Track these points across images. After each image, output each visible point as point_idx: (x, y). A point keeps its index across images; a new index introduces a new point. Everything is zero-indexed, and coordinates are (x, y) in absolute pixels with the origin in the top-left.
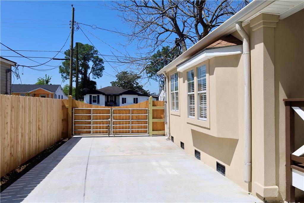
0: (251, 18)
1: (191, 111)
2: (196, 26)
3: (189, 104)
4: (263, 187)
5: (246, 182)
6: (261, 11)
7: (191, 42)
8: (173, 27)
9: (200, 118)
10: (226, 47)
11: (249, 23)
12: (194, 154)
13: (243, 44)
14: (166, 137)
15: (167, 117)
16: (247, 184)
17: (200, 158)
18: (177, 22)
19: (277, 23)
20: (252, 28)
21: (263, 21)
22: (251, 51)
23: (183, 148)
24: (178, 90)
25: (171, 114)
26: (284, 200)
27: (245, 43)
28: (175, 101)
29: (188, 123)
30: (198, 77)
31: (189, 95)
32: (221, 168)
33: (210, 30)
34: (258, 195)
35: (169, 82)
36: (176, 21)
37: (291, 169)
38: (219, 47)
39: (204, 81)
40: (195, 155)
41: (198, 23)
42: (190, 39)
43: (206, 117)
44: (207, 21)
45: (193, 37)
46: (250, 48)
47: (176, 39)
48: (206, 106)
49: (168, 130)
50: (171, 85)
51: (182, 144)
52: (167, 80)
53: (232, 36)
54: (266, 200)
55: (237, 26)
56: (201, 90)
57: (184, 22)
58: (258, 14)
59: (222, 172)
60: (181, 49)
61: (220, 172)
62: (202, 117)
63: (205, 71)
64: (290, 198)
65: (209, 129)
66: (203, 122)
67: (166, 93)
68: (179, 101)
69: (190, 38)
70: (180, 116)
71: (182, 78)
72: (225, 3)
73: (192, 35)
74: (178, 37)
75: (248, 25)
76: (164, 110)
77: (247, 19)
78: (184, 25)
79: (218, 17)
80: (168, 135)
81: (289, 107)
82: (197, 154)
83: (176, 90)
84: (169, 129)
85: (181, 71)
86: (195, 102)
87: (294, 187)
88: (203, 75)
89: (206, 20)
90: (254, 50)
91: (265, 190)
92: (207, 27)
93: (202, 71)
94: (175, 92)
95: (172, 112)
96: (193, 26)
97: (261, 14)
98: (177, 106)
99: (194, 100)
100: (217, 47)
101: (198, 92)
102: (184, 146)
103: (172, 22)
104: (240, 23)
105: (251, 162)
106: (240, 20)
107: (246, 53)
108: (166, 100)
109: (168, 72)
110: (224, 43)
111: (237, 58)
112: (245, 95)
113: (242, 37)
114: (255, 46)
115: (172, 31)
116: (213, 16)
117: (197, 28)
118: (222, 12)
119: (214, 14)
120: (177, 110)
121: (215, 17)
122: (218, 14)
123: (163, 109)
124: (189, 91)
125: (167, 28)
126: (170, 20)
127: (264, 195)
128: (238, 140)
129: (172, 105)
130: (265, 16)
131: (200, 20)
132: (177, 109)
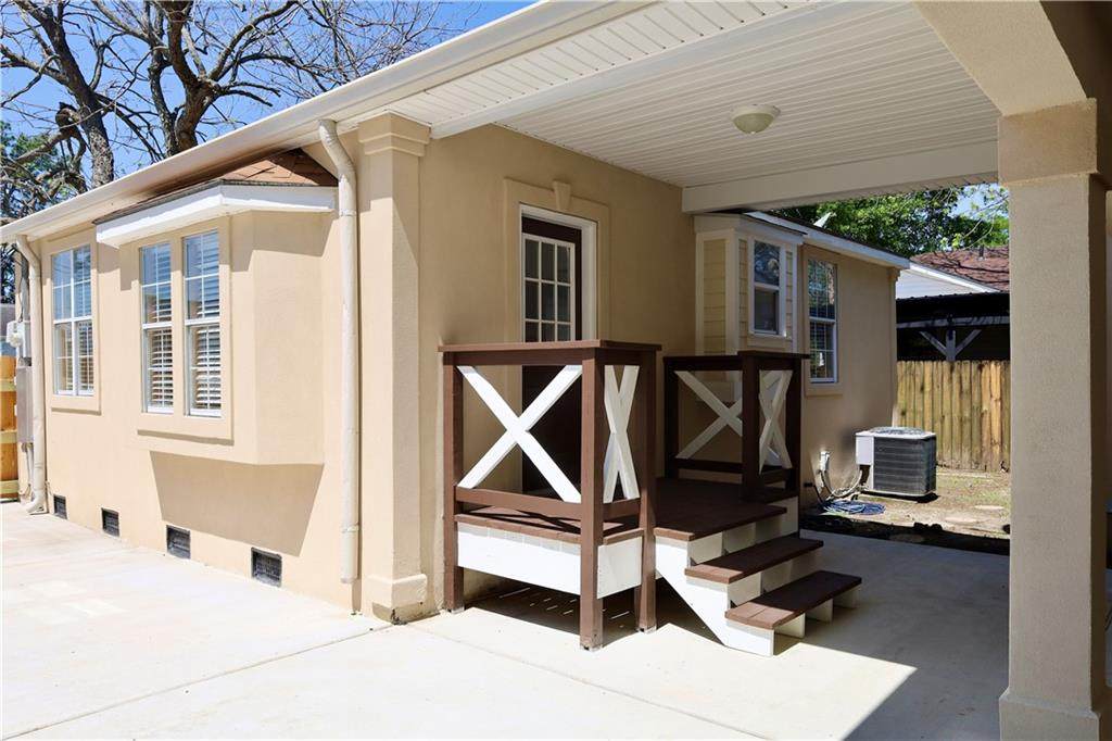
0: (361, 118)
1: (158, 390)
2: (155, 75)
3: (148, 364)
4: (392, 582)
5: (344, 581)
6: (387, 107)
7: (129, 132)
8: (49, 53)
9: (194, 411)
10: (288, 185)
11: (355, 131)
12: (166, 543)
13: (337, 185)
14: (26, 505)
15: (35, 422)
16: (349, 588)
17: (188, 552)
18: (68, 39)
19: (426, 145)
20: (362, 145)
21: (391, 134)
22: (361, 215)
23: (116, 532)
24: (89, 312)
25: (54, 410)
26: (439, 607)
27: (344, 187)
28: (76, 357)
29: (141, 433)
30: (186, 272)
31: (146, 330)
32: (266, 565)
33: (210, 103)
34: (378, 610)
35: (41, 283)
36: (62, 34)
37: (456, 523)
38: (267, 184)
39: (213, 285)
40: (168, 544)
41: (161, 64)
42: (126, 119)
43: (219, 405)
44: (201, 68)
45: (137, 114)
46: (359, 206)
47: (63, 106)
48: (217, 369)
49: (37, 475)
50: (56, 293)
51: (110, 520)
52: (32, 271)
53: (306, 155)
54: (396, 615)
55: (323, 133)
56: (201, 315)
57: (101, 48)
58: (380, 112)
59: (272, 577)
60: (82, 151)
61: (265, 579)
62: (200, 406)
63: (214, 253)
64: (452, 598)
65: (230, 443)
66: (204, 422)
67: (28, 325)
68: (95, 356)
69: (127, 113)
70: (99, 413)
71: (118, 271)
72: (268, 21)
73: (133, 103)
74: (71, 100)
75: (353, 135)
76: (15, 393)
77: (350, 119)
78: (100, 57)
79: (239, 61)
80: (38, 494)
81: (452, 367)
82: (177, 539)
83: (78, 314)
84: (42, 472)
85: (115, 244)
86: (173, 358)
87: (462, 569)
88: (209, 265)
89: (197, 65)
90: (367, 213)
91: (395, 588)
92: (202, 91)
93: (205, 251)
94: (73, 319)
95: (58, 398)
96: (143, 71)
97: (386, 115)
98: (87, 376)
99: (170, 349)
100: (257, 179)
101: (188, 322)
102: (117, 524)
103: (42, 31)
104: (333, 125)
105: (359, 524)
106: (332, 117)
107: (347, 212)
108: (29, 351)
109: (39, 241)
110: (281, 173)
111: (322, 224)
112: (344, 334)
113: (335, 167)
114: (372, 203)
115: (43, 72)
116: (225, 58)
117: (158, 83)
118: (254, 49)
119: (228, 53)
120: (81, 392)
121: (229, 60)
122: (240, 53)
123: (11, 390)
124: (150, 318)
125: (17, 52)
126: (34, 22)
127: (394, 603)
128: (322, 467)
129: (58, 373)
130: (398, 122)
131: (173, 57)
132: (85, 388)
